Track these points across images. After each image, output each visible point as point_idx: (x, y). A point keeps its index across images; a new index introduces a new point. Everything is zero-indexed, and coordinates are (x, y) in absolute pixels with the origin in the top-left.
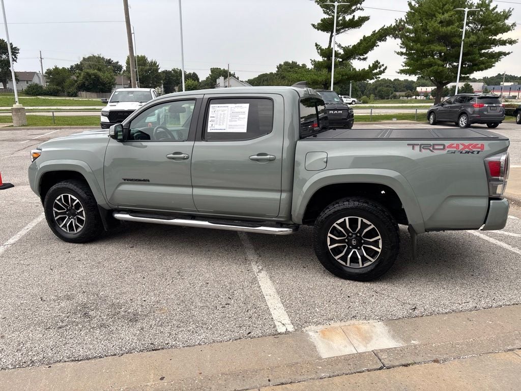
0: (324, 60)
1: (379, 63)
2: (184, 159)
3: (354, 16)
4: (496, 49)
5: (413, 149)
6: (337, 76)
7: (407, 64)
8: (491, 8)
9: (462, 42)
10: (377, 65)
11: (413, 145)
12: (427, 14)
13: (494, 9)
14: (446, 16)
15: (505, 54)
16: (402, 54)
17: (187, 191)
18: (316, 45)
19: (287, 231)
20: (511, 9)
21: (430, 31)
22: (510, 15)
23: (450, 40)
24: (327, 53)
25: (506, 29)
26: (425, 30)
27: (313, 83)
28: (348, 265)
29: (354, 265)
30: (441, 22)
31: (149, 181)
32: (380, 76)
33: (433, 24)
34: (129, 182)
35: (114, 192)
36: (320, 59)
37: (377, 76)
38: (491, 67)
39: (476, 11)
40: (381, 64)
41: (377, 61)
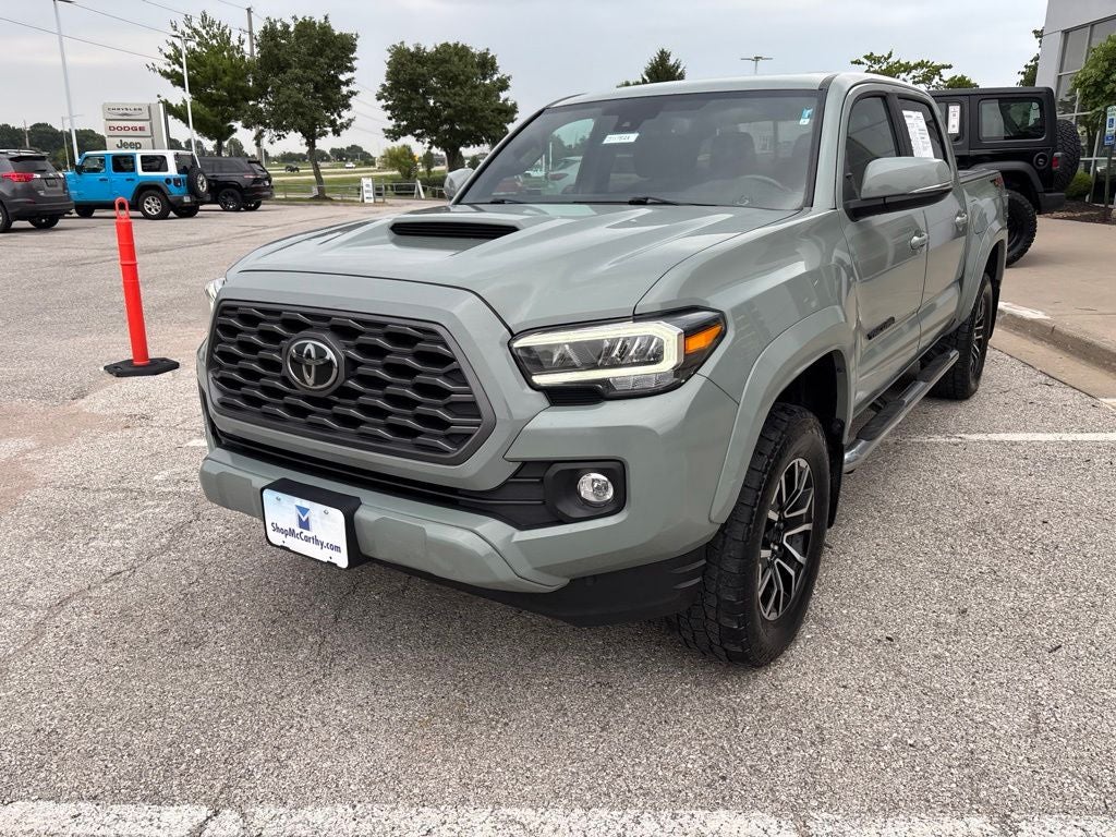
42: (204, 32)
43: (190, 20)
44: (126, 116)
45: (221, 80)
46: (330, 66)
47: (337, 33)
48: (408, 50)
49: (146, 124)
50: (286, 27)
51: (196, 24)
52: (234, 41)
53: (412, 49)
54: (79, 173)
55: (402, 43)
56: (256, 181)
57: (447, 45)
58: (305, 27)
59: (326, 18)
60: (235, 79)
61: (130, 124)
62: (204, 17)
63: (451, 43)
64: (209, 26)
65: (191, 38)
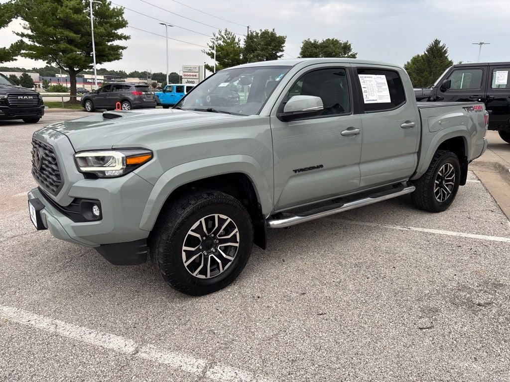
2: (357, 134)
5: (465, 110)
8: (107, 3)
11: (464, 108)
15: (123, 48)
20: (122, 8)
22: (123, 13)
28: (441, 201)
30: (71, 9)
31: (322, 166)
38: (119, 58)
42: (225, 37)
43: (221, 32)
44: (190, 71)
45: (229, 56)
46: (273, 50)
47: (278, 36)
48: (311, 42)
49: (197, 74)
50: (257, 34)
51: (223, 34)
52: (237, 40)
53: (313, 42)
54: (164, 93)
55: (309, 39)
57: (329, 40)
58: (265, 34)
59: (274, 30)
60: (235, 56)
61: (191, 74)
62: (226, 31)
63: (331, 39)
64: (228, 34)
65: (220, 39)
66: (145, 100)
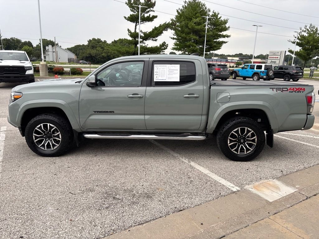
0: (132, 39)
1: (165, 43)
2: (140, 98)
3: (150, 15)
4: (221, 40)
5: (273, 90)
6: (142, 49)
7: (176, 44)
8: (218, 17)
9: (206, 35)
10: (164, 44)
11: (273, 88)
12: (187, 18)
13: (220, 18)
14: (198, 19)
15: (225, 42)
16: (174, 39)
17: (142, 117)
18: (128, 30)
19: (202, 138)
20: (228, 19)
21: (190, 27)
22: (227, 22)
23: (199, 33)
24: (134, 35)
25: (226, 29)
26: (187, 27)
27: (127, 52)
28: (239, 153)
29: (242, 153)
30: (195, 23)
31: (114, 112)
32: (164, 51)
33: (191, 24)
34: (99, 113)
35: (86, 121)
36: (130, 38)
37: (163, 51)
38: (219, 49)
39: (211, 18)
40: (166, 44)
41: (165, 42)
42: (310, 30)
43: (306, 26)
44: (274, 54)
45: (310, 43)
49: (279, 57)
51: (308, 28)
54: (242, 69)
56: (296, 73)
60: (314, 43)
61: (275, 56)
64: (312, 28)
65: (305, 32)
66: (222, 73)
